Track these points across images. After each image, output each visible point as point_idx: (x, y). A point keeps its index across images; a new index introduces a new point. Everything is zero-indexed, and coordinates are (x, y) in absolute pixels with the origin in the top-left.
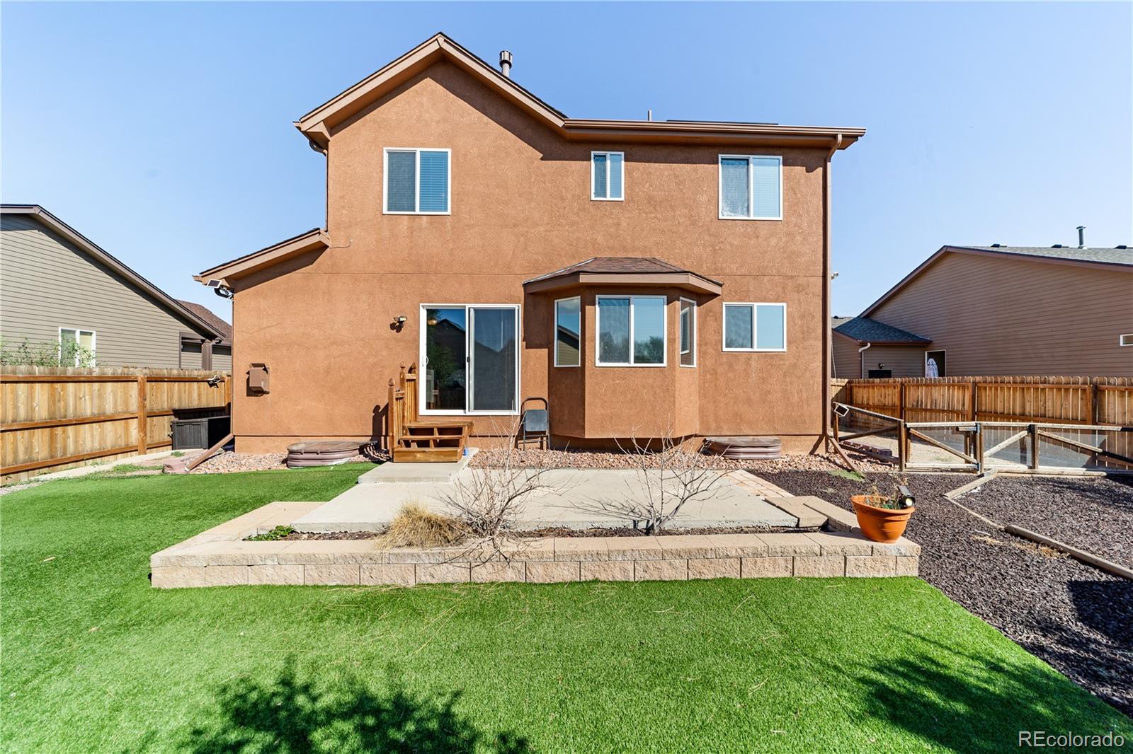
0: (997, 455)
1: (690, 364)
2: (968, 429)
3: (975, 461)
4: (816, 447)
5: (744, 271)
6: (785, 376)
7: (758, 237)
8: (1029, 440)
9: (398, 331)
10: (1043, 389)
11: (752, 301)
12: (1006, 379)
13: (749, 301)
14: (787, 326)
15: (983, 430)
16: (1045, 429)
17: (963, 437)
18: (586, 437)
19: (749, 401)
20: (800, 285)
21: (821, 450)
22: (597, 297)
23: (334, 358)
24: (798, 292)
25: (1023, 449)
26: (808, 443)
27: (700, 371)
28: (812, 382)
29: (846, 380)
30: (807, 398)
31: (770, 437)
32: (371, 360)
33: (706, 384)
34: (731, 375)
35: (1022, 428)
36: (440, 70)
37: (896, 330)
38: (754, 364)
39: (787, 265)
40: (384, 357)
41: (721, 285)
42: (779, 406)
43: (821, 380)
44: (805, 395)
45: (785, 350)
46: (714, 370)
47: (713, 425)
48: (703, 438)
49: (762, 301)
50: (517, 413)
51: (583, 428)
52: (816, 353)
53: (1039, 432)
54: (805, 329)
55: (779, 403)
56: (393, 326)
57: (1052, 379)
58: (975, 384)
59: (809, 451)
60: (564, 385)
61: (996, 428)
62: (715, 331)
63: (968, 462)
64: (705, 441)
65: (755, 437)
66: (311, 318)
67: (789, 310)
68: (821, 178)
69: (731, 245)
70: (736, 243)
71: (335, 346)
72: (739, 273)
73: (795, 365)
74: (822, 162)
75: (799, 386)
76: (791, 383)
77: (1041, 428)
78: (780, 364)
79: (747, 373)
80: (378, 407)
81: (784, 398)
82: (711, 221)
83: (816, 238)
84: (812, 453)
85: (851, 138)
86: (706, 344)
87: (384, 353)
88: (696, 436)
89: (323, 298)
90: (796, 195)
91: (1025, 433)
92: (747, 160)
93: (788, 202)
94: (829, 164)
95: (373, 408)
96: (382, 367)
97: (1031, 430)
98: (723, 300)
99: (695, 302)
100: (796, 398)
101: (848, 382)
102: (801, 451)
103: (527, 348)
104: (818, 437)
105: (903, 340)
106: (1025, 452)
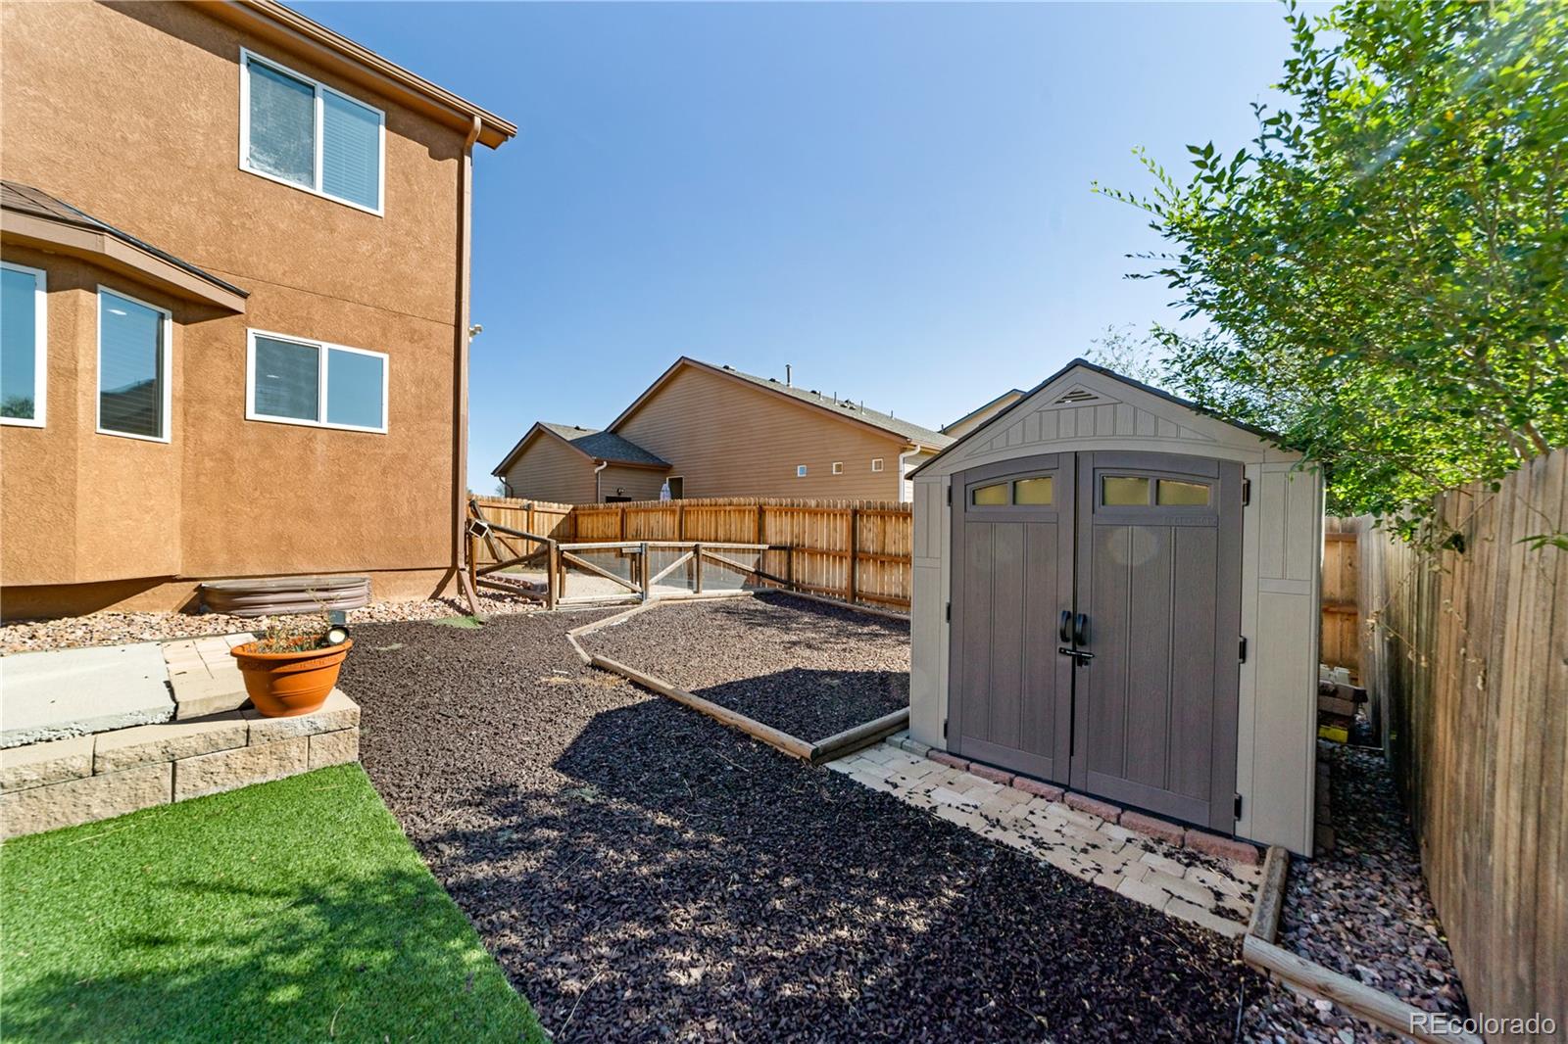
0: (664, 582)
1: (156, 435)
2: (632, 550)
3: (640, 589)
4: (441, 586)
5: (299, 281)
6: (384, 472)
7: (332, 231)
8: (695, 560)
11: (317, 338)
13: (311, 337)
14: (390, 393)
15: (649, 552)
16: (710, 549)
17: (628, 561)
19: (308, 514)
20: (415, 331)
21: (451, 592)
24: (412, 340)
25: (690, 575)
26: (428, 581)
27: (185, 451)
28: (434, 486)
29: (571, 506)
30: (427, 510)
31: (354, 575)
33: (203, 479)
34: (267, 464)
35: (687, 549)
37: (641, 450)
38: (320, 448)
39: (391, 293)
41: (244, 296)
42: (373, 522)
43: (449, 483)
44: (421, 506)
45: (385, 429)
46: (223, 452)
47: (222, 558)
48: (195, 584)
49: (339, 342)
52: (443, 442)
53: (703, 552)
54: (423, 402)
55: (373, 517)
59: (430, 594)
61: (663, 549)
62: (226, 378)
63: (634, 592)
64: (200, 588)
65: (321, 577)
67: (394, 367)
68: (455, 175)
69: (272, 228)
70: (282, 226)
72: (287, 281)
73: (404, 458)
74: (457, 152)
75: (410, 492)
76: (396, 486)
77: (706, 549)
78: (376, 454)
79: (305, 465)
81: (383, 509)
82: (220, 166)
83: (443, 265)
84: (434, 597)
85: (499, 133)
86: (203, 400)
88: (171, 579)
90: (410, 185)
91: (691, 554)
92: (311, 88)
93: (396, 191)
94: (468, 160)
97: (696, 549)
98: (248, 323)
99: (168, 313)
100: (405, 510)
101: (573, 509)
102: (416, 594)
104: (444, 572)
105: (643, 462)
106: (691, 576)
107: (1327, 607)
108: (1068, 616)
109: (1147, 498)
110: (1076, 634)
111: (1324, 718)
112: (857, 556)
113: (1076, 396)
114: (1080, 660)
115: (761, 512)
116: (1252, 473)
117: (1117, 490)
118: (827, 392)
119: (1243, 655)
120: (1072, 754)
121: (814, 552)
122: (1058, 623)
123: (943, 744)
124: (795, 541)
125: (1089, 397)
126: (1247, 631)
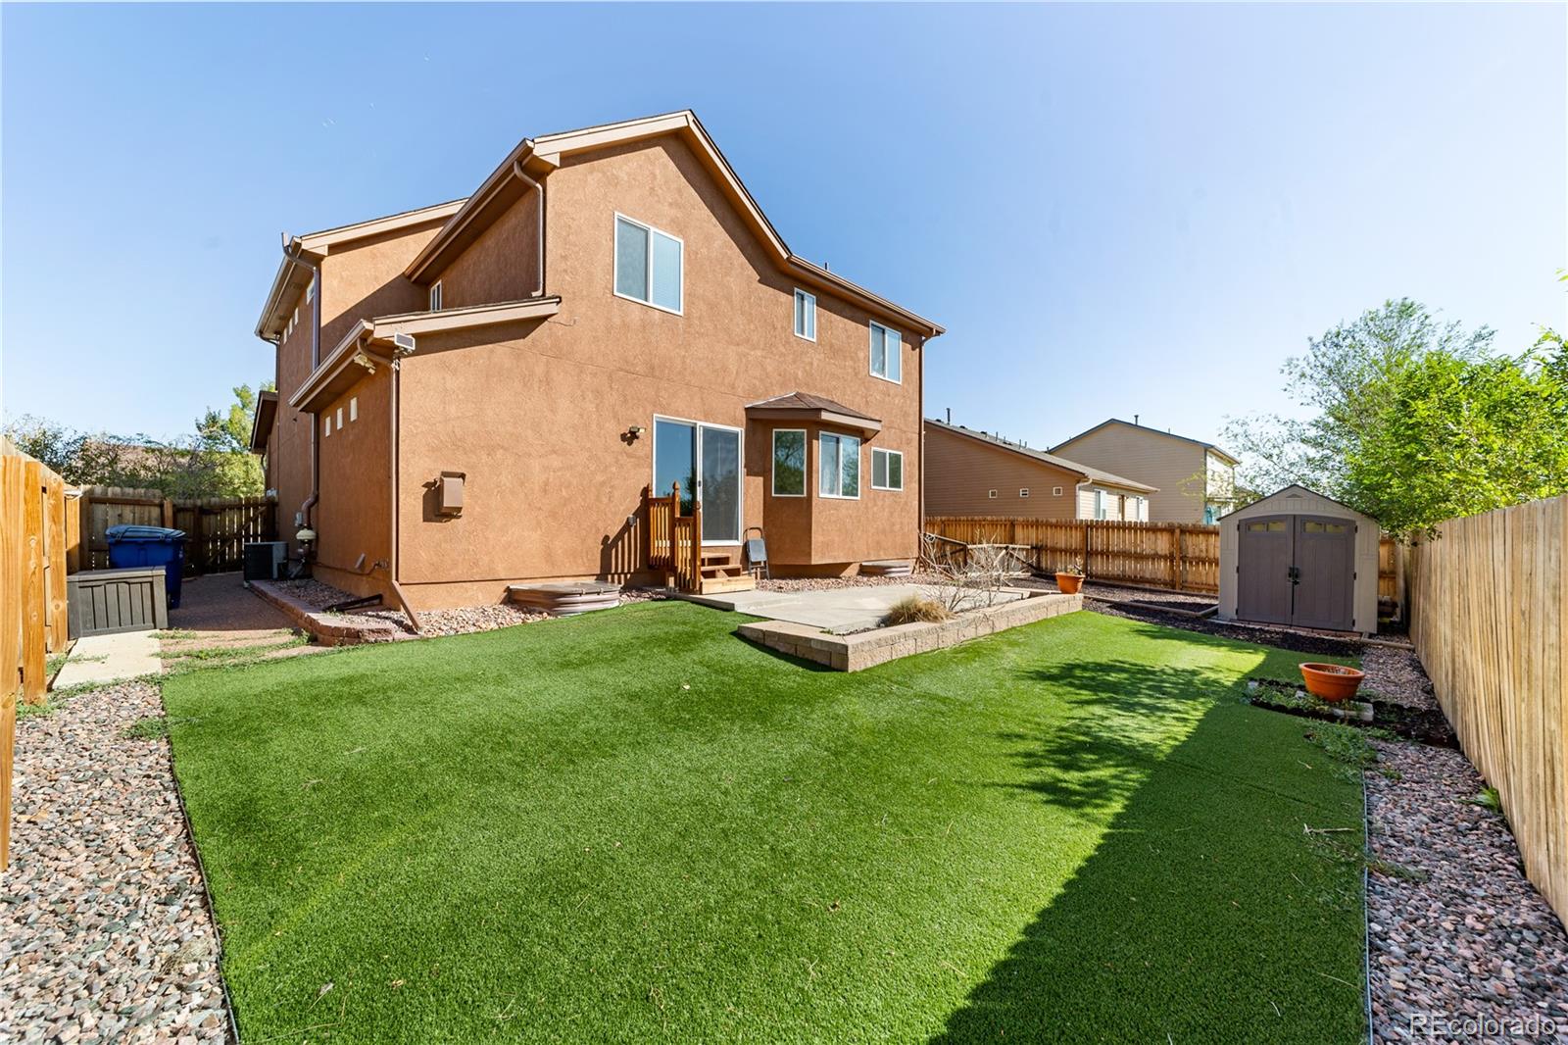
6: (901, 511)
7: (888, 394)
9: (630, 444)
10: (984, 525)
12: (962, 518)
13: (885, 448)
14: (903, 471)
18: (813, 563)
19: (884, 531)
20: (909, 439)
22: (821, 432)
23: (554, 471)
28: (914, 516)
30: (912, 529)
32: (599, 478)
34: (875, 509)
36: (672, 143)
38: (886, 500)
39: (903, 421)
40: (614, 474)
42: (899, 535)
43: (918, 515)
44: (910, 526)
45: (901, 490)
46: (866, 504)
47: (866, 552)
49: (891, 449)
50: (739, 543)
51: (810, 554)
52: (915, 493)
54: (911, 474)
55: (899, 533)
56: (623, 437)
57: (989, 518)
58: (943, 522)
60: (785, 515)
62: (867, 471)
66: (522, 413)
67: (904, 458)
68: (919, 357)
69: (876, 399)
70: (878, 397)
71: (554, 456)
73: (906, 502)
74: (919, 345)
75: (908, 519)
76: (904, 517)
78: (899, 501)
79: (883, 508)
80: (607, 538)
81: (901, 528)
82: (866, 376)
83: (915, 404)
85: (938, 333)
87: (614, 469)
89: (540, 388)
90: (907, 366)
92: (884, 332)
93: (904, 372)
94: (923, 348)
95: (602, 538)
96: (612, 487)
98: (871, 445)
100: (906, 529)
103: (748, 475)
104: (915, 560)
107: (1382, 575)
108: (1290, 568)
109: (1322, 530)
110: (1294, 574)
111: (1381, 614)
112: (1089, 554)
113: (1294, 496)
114: (1296, 583)
115: (1013, 525)
116: (1358, 524)
117: (1310, 526)
118: (991, 433)
119: (1355, 577)
120: (1292, 613)
121: (1054, 550)
122: (1288, 571)
123: (1236, 618)
124: (1040, 544)
125: (1299, 497)
126: (1356, 570)
